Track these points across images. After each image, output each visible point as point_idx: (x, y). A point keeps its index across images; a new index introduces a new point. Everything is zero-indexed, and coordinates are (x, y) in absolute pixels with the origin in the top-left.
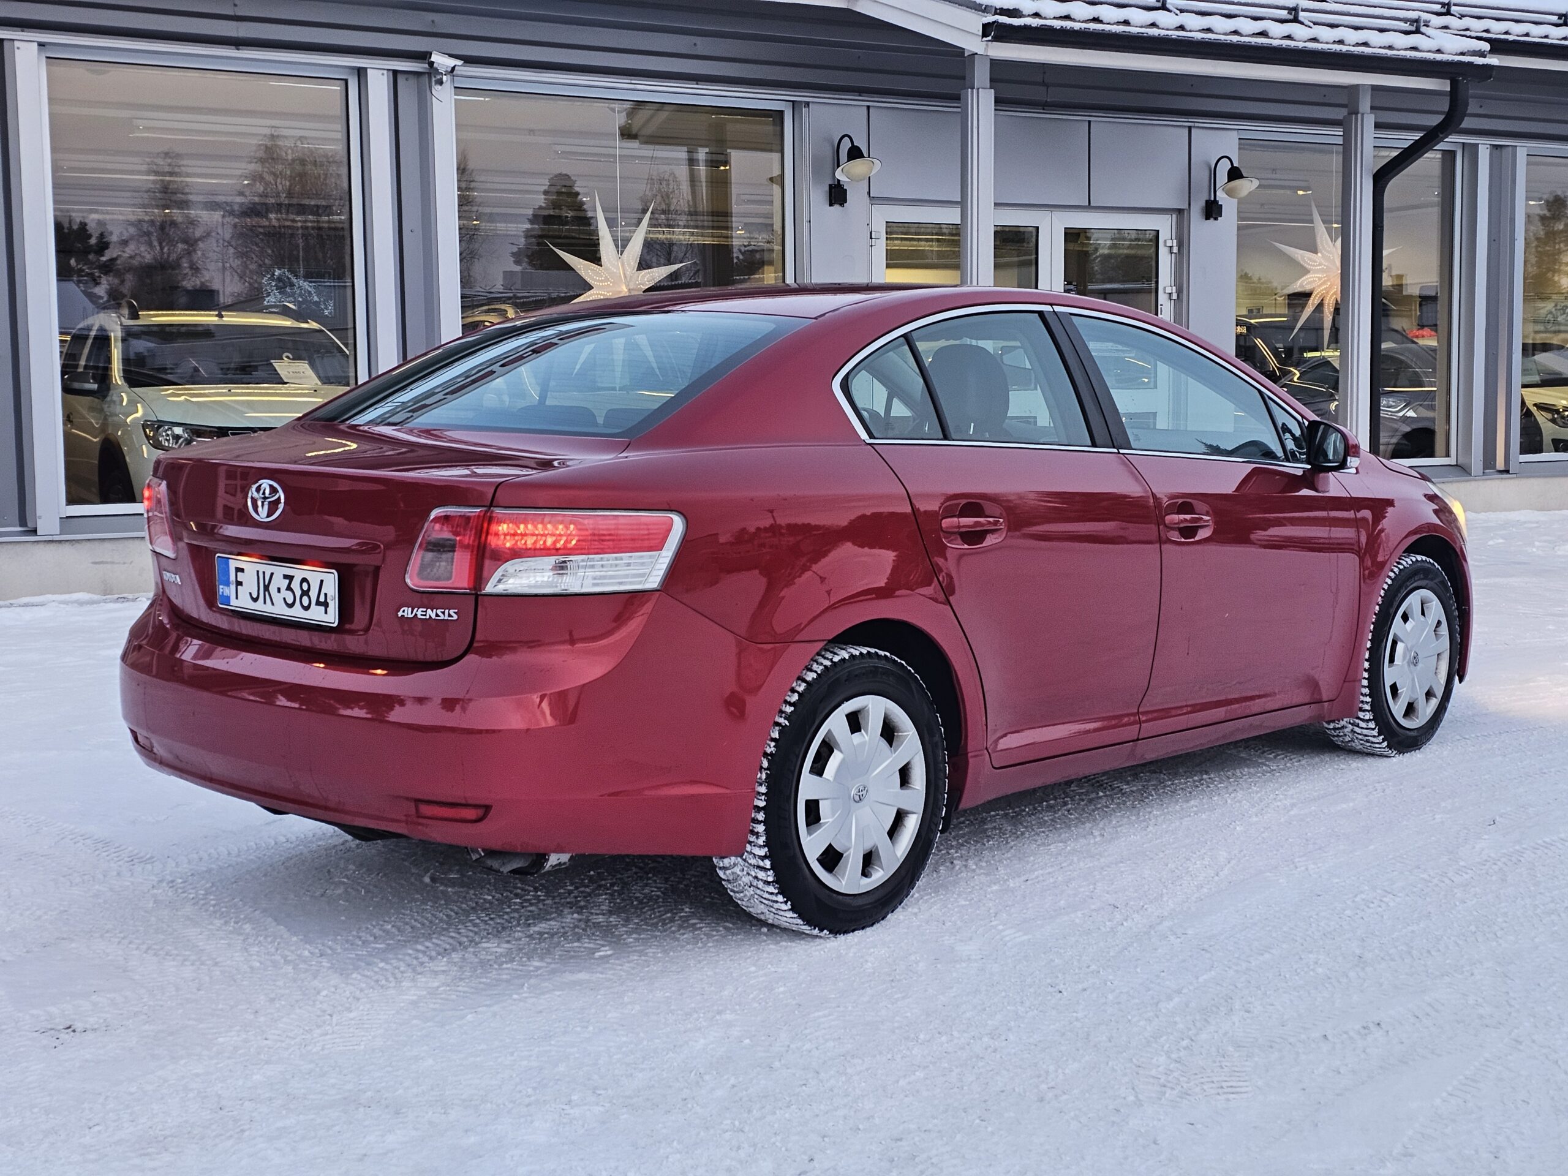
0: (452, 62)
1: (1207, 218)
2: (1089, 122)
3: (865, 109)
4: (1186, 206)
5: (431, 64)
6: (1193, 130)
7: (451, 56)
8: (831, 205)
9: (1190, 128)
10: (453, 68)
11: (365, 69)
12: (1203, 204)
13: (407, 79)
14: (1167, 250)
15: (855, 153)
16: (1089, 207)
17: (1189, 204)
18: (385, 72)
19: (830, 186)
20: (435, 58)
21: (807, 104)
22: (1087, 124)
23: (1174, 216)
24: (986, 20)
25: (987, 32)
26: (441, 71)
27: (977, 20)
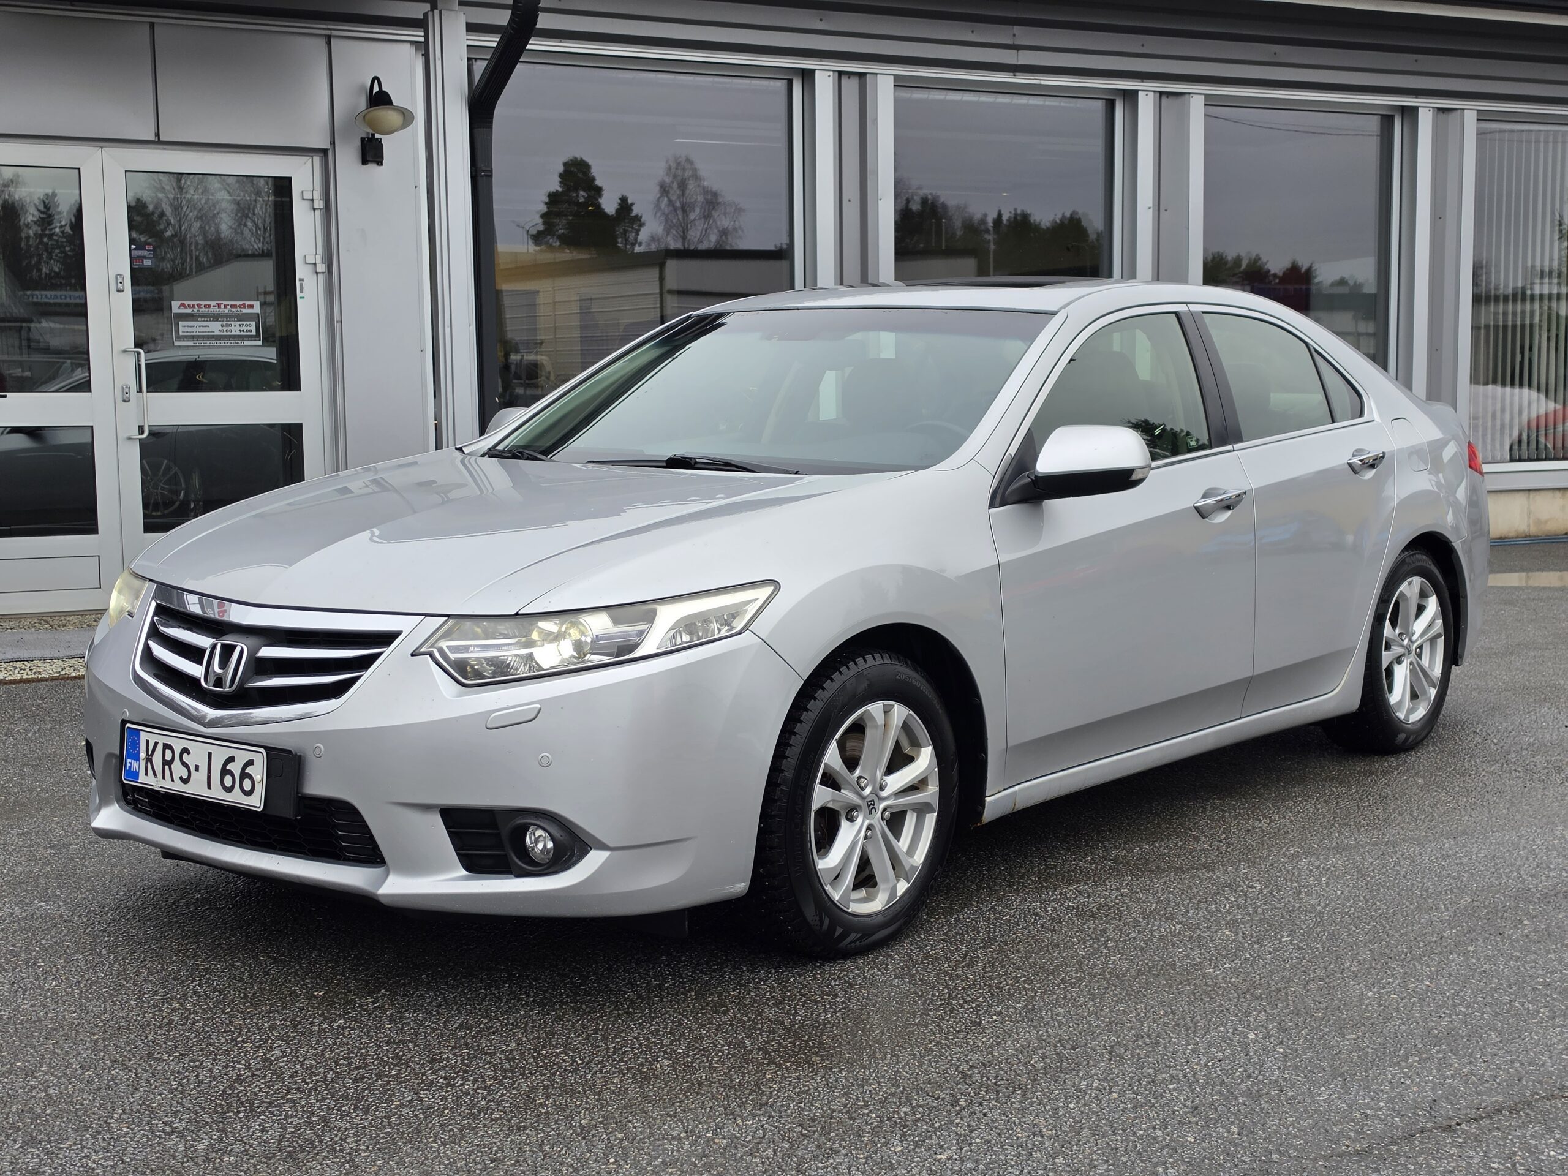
1: (365, 162)
2: (152, 25)
6: (333, 41)
9: (329, 38)
12: (358, 143)
14: (307, 204)
16: (158, 142)
17: (333, 143)
22: (147, 27)
23: (317, 160)
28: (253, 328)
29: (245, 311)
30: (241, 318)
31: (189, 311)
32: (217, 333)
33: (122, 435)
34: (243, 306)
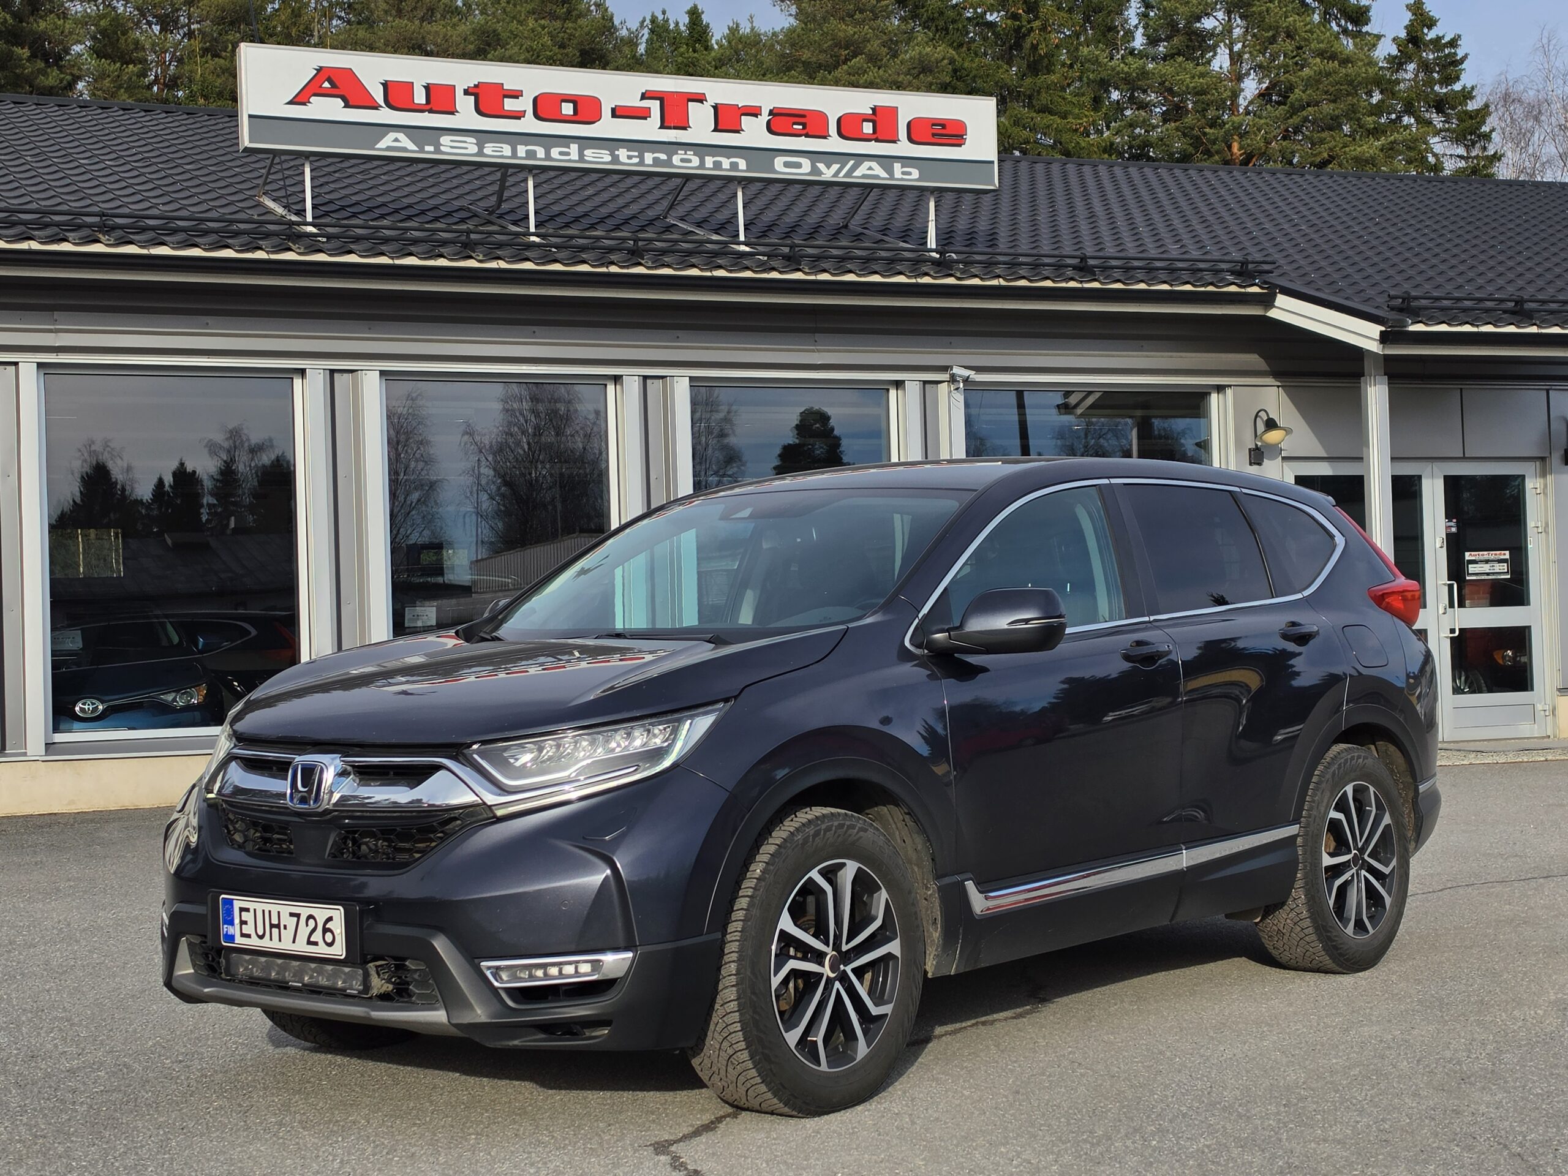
0: (966, 373)
1: (1566, 464)
2: (1461, 389)
3: (1276, 389)
4: (1547, 455)
5: (953, 375)
6: (1550, 392)
7: (966, 367)
8: (1251, 464)
9: (1548, 391)
10: (968, 377)
11: (904, 381)
12: (1562, 452)
13: (932, 386)
14: (1532, 491)
15: (1271, 425)
16: (1464, 458)
17: (1550, 453)
18: (917, 382)
19: (1250, 449)
20: (956, 370)
21: (1230, 386)
22: (1459, 391)
23: (1537, 463)
24: (1383, 329)
25: (1384, 338)
26: (958, 379)
27: (1375, 330)
28: (1506, 567)
29: (1502, 557)
30: (1500, 561)
31: (1473, 558)
32: (1488, 571)
33: (1442, 635)
34: (1500, 554)
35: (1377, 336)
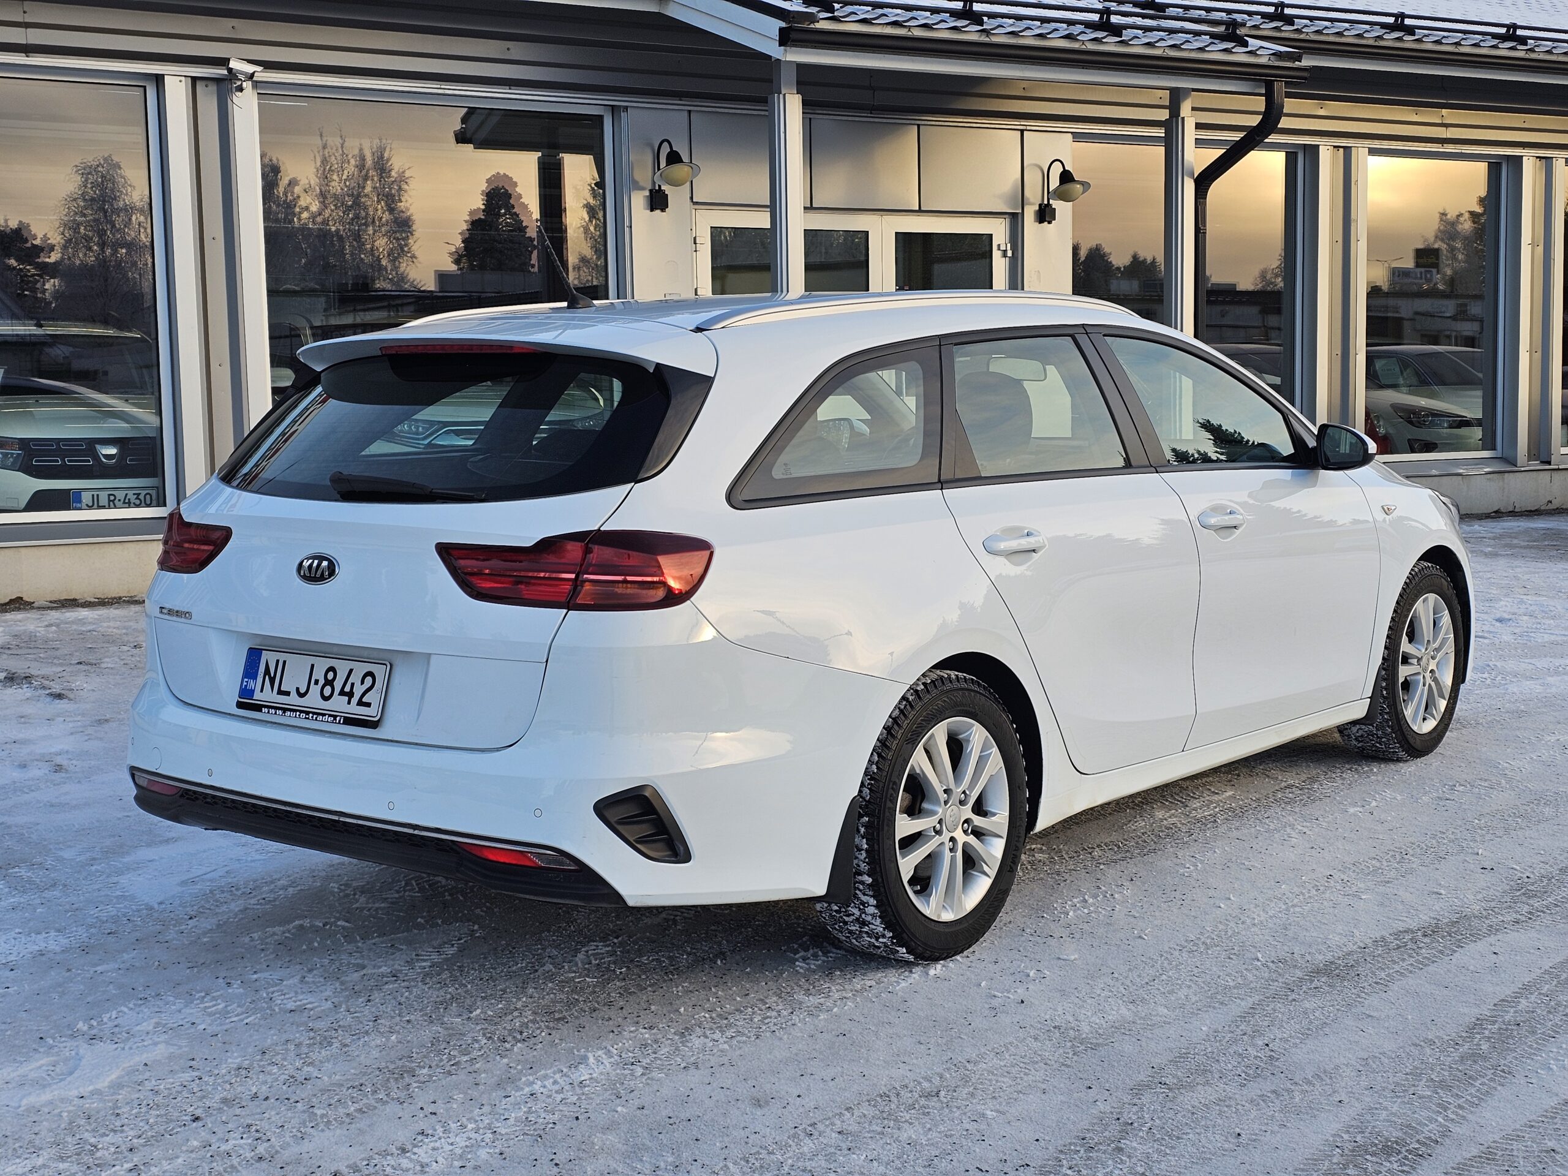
0: (250, 68)
1: (1041, 221)
3: (686, 114)
4: (1019, 210)
5: (230, 70)
6: (1025, 133)
7: (249, 61)
8: (652, 210)
9: (1022, 131)
10: (252, 75)
11: (163, 76)
12: (1037, 208)
13: (206, 86)
14: (1001, 253)
15: (674, 158)
16: (920, 211)
17: (1023, 208)
18: (183, 79)
19: (651, 191)
20: (233, 64)
21: (626, 108)
22: (916, 127)
23: (1008, 220)
24: (783, 25)
25: (785, 38)
26: (240, 77)
27: (775, 25)
35: (776, 34)
